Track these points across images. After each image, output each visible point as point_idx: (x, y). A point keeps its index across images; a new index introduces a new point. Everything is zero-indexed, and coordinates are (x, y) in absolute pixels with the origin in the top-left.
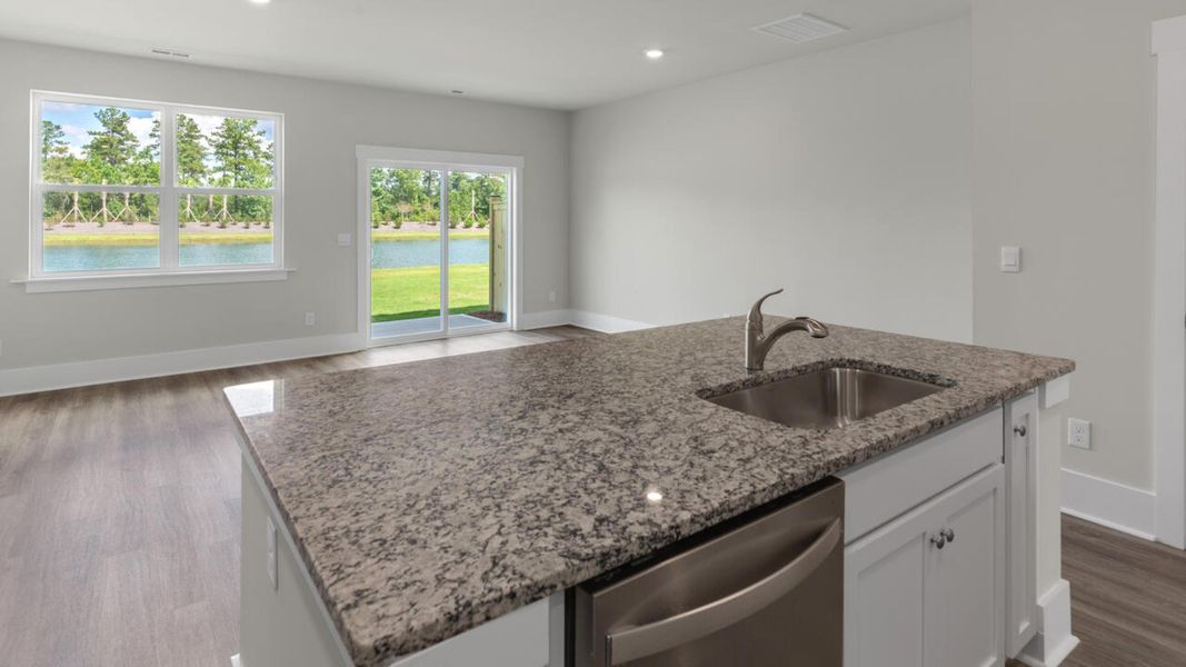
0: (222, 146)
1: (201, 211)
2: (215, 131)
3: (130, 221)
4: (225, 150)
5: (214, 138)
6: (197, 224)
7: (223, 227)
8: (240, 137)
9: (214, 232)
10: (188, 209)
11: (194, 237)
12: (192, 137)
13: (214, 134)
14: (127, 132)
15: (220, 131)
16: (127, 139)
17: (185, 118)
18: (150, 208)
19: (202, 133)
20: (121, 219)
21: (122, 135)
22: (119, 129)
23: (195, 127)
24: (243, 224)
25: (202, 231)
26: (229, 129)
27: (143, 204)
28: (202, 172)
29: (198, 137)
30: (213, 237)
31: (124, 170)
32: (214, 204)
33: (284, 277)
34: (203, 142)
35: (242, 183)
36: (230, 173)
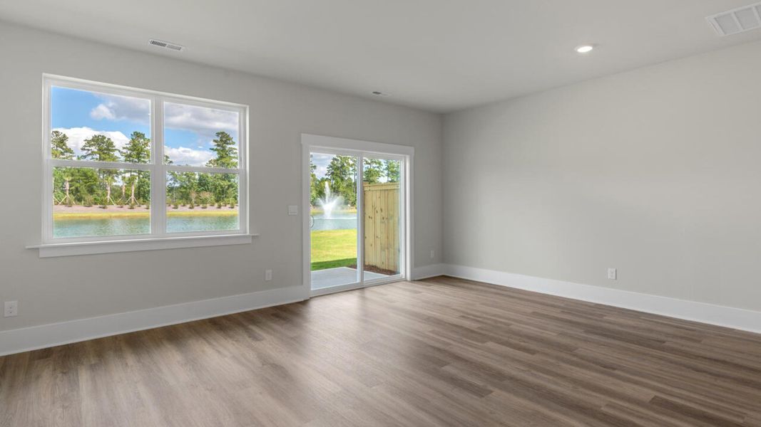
0: (130, 156)
1: (116, 198)
2: (125, 146)
3: (70, 205)
4: (131, 159)
5: (125, 151)
6: (114, 207)
7: (132, 208)
8: (142, 150)
9: (126, 212)
10: (108, 197)
11: (113, 215)
12: (109, 150)
13: (124, 148)
14: (67, 147)
15: (128, 146)
16: (66, 152)
17: (105, 138)
18: (83, 196)
19: (116, 148)
20: (63, 204)
21: (63, 149)
22: (61, 145)
23: (112, 143)
24: (145, 206)
25: (118, 211)
26: (134, 145)
27: (79, 194)
28: (117, 173)
29: (113, 151)
30: (127, 215)
31: (64, 172)
32: (125, 194)
33: (250, 241)
34: (117, 154)
35: (143, 180)
36: (135, 174)
